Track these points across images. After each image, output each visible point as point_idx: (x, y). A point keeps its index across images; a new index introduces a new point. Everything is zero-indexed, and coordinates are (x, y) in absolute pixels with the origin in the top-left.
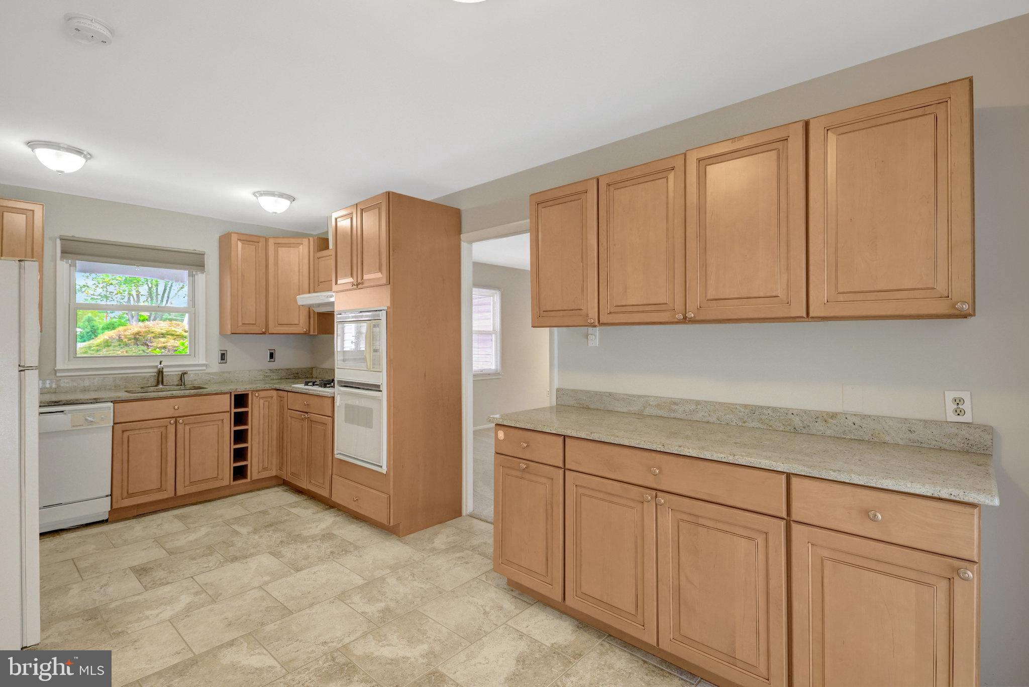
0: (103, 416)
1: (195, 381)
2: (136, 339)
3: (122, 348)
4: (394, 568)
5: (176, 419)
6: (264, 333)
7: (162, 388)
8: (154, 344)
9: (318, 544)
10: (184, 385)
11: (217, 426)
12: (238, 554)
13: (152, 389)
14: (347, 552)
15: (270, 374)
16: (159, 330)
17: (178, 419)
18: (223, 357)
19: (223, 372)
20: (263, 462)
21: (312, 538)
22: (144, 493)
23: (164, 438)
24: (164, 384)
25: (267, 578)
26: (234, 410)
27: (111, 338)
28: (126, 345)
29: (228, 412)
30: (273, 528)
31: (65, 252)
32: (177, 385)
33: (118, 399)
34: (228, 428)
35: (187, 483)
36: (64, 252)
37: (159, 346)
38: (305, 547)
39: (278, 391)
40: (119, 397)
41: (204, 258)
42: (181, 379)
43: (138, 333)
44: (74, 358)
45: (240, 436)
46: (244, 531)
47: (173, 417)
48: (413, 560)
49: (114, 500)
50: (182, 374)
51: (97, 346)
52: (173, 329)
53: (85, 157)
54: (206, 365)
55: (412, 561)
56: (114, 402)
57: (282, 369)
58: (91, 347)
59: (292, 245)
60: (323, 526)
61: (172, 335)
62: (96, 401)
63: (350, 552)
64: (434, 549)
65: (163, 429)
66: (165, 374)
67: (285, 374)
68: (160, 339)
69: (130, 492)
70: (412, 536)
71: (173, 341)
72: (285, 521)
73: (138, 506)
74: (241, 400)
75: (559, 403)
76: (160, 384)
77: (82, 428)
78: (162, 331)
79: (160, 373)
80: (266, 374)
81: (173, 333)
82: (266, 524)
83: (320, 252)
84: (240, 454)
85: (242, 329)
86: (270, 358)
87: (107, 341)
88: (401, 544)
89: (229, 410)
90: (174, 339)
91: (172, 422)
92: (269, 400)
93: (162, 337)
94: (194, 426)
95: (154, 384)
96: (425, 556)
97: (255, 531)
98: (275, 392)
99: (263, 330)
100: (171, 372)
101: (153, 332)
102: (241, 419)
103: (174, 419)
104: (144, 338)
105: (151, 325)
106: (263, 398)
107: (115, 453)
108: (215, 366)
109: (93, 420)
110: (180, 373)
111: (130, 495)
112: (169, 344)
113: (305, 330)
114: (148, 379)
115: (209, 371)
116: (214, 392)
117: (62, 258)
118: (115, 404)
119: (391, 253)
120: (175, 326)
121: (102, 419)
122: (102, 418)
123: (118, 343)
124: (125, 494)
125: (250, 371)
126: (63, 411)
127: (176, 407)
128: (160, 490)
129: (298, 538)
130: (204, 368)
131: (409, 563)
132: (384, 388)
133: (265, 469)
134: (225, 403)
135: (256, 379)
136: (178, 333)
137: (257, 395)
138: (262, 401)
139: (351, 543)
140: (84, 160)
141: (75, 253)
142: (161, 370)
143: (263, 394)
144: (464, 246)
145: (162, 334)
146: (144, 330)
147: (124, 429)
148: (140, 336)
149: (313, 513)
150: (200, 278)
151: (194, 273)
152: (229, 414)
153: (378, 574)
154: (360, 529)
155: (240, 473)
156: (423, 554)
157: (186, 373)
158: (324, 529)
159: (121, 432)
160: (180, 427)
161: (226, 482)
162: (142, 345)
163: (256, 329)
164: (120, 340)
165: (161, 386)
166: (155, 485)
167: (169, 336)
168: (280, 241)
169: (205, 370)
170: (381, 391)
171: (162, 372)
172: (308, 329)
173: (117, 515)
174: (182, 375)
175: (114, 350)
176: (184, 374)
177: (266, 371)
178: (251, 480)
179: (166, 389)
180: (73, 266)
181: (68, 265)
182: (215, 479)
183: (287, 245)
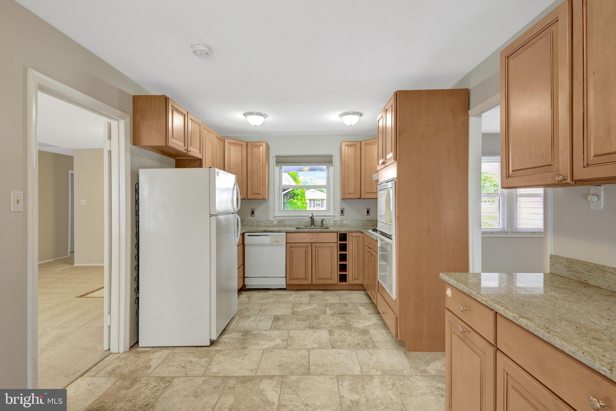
4: (385, 373)
5: (312, 244)
7: (313, 227)
9: (356, 335)
10: (323, 226)
11: (331, 250)
12: (316, 325)
13: (308, 227)
14: (366, 347)
15: (367, 223)
18: (342, 212)
19: (342, 220)
20: (355, 274)
21: (355, 330)
22: (298, 279)
23: (306, 253)
24: (314, 225)
25: (316, 346)
26: (339, 242)
29: (336, 243)
30: (342, 316)
32: (320, 226)
34: (336, 252)
35: (317, 278)
36: (277, 162)
38: (347, 334)
40: (289, 230)
41: (333, 158)
42: (322, 223)
44: (281, 211)
45: (343, 258)
46: (329, 312)
47: (310, 243)
48: (403, 373)
49: (287, 280)
53: (263, 116)
54: (334, 216)
55: (401, 373)
56: (286, 233)
57: (373, 220)
60: (367, 323)
62: (280, 232)
63: (368, 348)
64: (425, 371)
65: (306, 248)
66: (315, 220)
67: (376, 223)
69: (293, 277)
70: (416, 353)
72: (352, 313)
73: (298, 285)
74: (343, 237)
75: (552, 271)
77: (274, 243)
79: (312, 219)
80: (365, 223)
82: (341, 312)
84: (343, 268)
85: (347, 196)
86: (367, 213)
88: (404, 356)
89: (336, 242)
91: (310, 245)
92: (357, 237)
94: (320, 248)
95: (310, 224)
96: (414, 374)
97: (333, 315)
98: (361, 234)
99: (359, 197)
100: (317, 219)
102: (343, 247)
106: (354, 236)
108: (338, 217)
109: (278, 240)
111: (294, 279)
114: (307, 222)
115: (335, 219)
116: (332, 231)
117: (276, 165)
119: (398, 137)
122: (282, 240)
124: (291, 278)
125: (355, 220)
126: (268, 235)
127: (312, 238)
128: (305, 279)
129: (348, 327)
130: (333, 218)
131: (398, 374)
132: (394, 237)
133: (356, 279)
134: (334, 238)
135: (359, 225)
137: (351, 234)
138: (353, 238)
139: (373, 342)
140: (264, 118)
141: (281, 163)
143: (354, 234)
144: (472, 120)
147: (291, 246)
149: (368, 314)
150: (331, 168)
151: (329, 166)
152: (336, 244)
153: (372, 372)
154: (386, 334)
155: (343, 278)
156: (413, 372)
158: (366, 326)
159: (289, 247)
160: (314, 248)
161: (335, 282)
163: (355, 196)
165: (313, 226)
166: (303, 277)
168: (367, 142)
169: (333, 219)
170: (392, 239)
173: (289, 288)
176: (323, 220)
177: (365, 221)
178: (349, 283)
179: (315, 228)
180: (281, 168)
181: (279, 168)
182: (330, 279)
183: (371, 144)
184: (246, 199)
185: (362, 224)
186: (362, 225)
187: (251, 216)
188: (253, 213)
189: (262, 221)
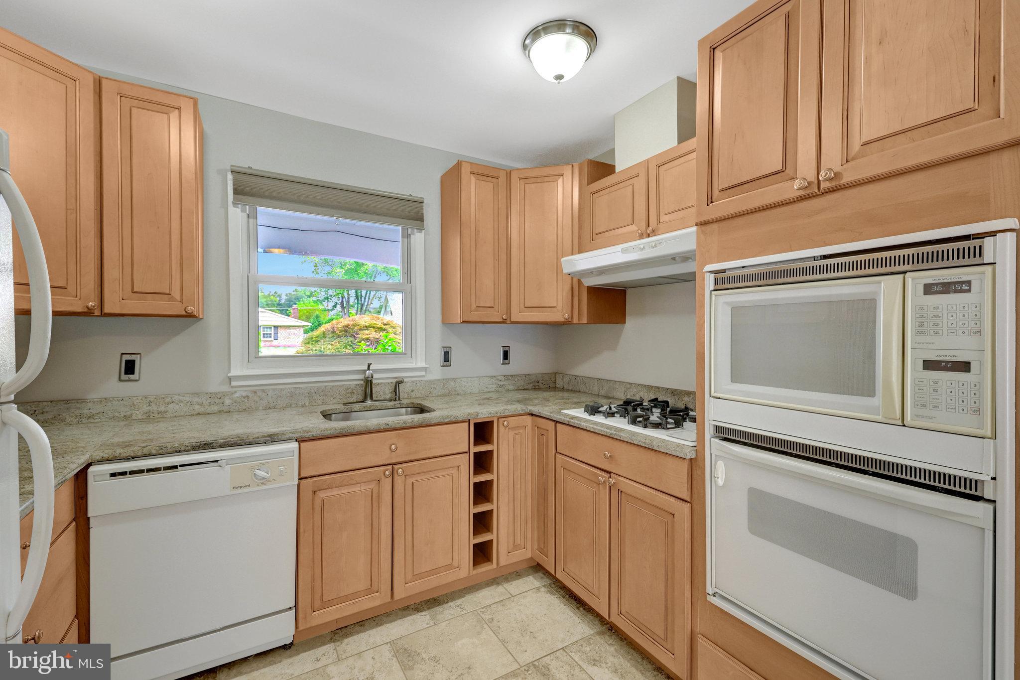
0: (282, 468)
1: (412, 393)
2: (346, 331)
3: (335, 339)
5: (393, 467)
6: (504, 322)
7: (371, 406)
8: (360, 336)
10: (399, 399)
11: (451, 477)
13: (358, 406)
15: (505, 383)
16: (363, 323)
17: (396, 467)
18: (446, 356)
19: (447, 380)
20: (514, 536)
22: (346, 598)
23: (374, 499)
24: (374, 398)
26: (473, 449)
27: (327, 330)
28: (339, 336)
31: (239, 191)
32: (391, 400)
33: (307, 435)
34: (465, 479)
36: (237, 192)
37: (364, 337)
39: (534, 417)
40: (308, 432)
41: (422, 208)
42: (395, 391)
43: (347, 326)
44: (256, 358)
45: (482, 492)
47: (389, 464)
49: (300, 615)
50: (396, 382)
51: (317, 337)
52: (375, 322)
54: (425, 369)
56: (300, 441)
57: (518, 375)
58: (312, 338)
59: (546, 179)
61: (374, 327)
62: (272, 439)
65: (373, 485)
66: (374, 381)
67: (523, 383)
68: (365, 331)
69: (324, 597)
71: (374, 333)
74: (483, 431)
76: (369, 399)
77: (248, 489)
78: (366, 324)
79: (368, 383)
80: (501, 383)
81: (375, 326)
83: (593, 184)
84: (482, 522)
85: (475, 315)
86: (504, 359)
87: (324, 333)
89: (467, 450)
90: (376, 331)
91: (387, 473)
92: (521, 431)
93: (366, 329)
94: (420, 477)
95: (361, 397)
98: (529, 418)
99: (503, 317)
100: (382, 381)
101: (359, 325)
102: (482, 462)
103: (390, 467)
104: (352, 330)
105: (357, 319)
106: (513, 428)
107: (301, 530)
108: (437, 372)
109: (267, 475)
110: (394, 381)
111: (325, 604)
112: (371, 336)
113: (566, 316)
114: (352, 389)
115: (430, 377)
116: (447, 420)
117: (235, 201)
118: (302, 444)
120: (376, 319)
121: (281, 474)
122: (280, 471)
123: (332, 335)
124: (317, 604)
125: (479, 377)
126: (217, 461)
127: (393, 447)
128: (369, 591)
130: (423, 373)
133: (516, 547)
134: (462, 437)
135: (488, 390)
136: (378, 326)
137: (505, 423)
138: (512, 433)
141: (255, 195)
142: (369, 379)
143: (513, 421)
145: (366, 327)
146: (352, 323)
147: (316, 489)
148: (349, 328)
150: (418, 238)
151: (410, 231)
152: (467, 455)
155: (482, 553)
157: (401, 382)
159: (311, 493)
160: (399, 481)
161: (463, 572)
162: (350, 336)
163: (493, 315)
164: (333, 332)
165: (369, 402)
166: (363, 585)
167: (371, 329)
168: (529, 173)
169: (424, 376)
171: (371, 382)
172: (570, 315)
174: (396, 385)
175: (329, 341)
176: (399, 383)
177: (500, 378)
178: (498, 563)
179: (377, 406)
180: (253, 216)
181: (245, 215)
182: (449, 567)
183: (539, 180)
184: (97, 313)
185: (494, 386)
186: (494, 390)
187: (120, 380)
188: (130, 367)
189: (176, 398)
